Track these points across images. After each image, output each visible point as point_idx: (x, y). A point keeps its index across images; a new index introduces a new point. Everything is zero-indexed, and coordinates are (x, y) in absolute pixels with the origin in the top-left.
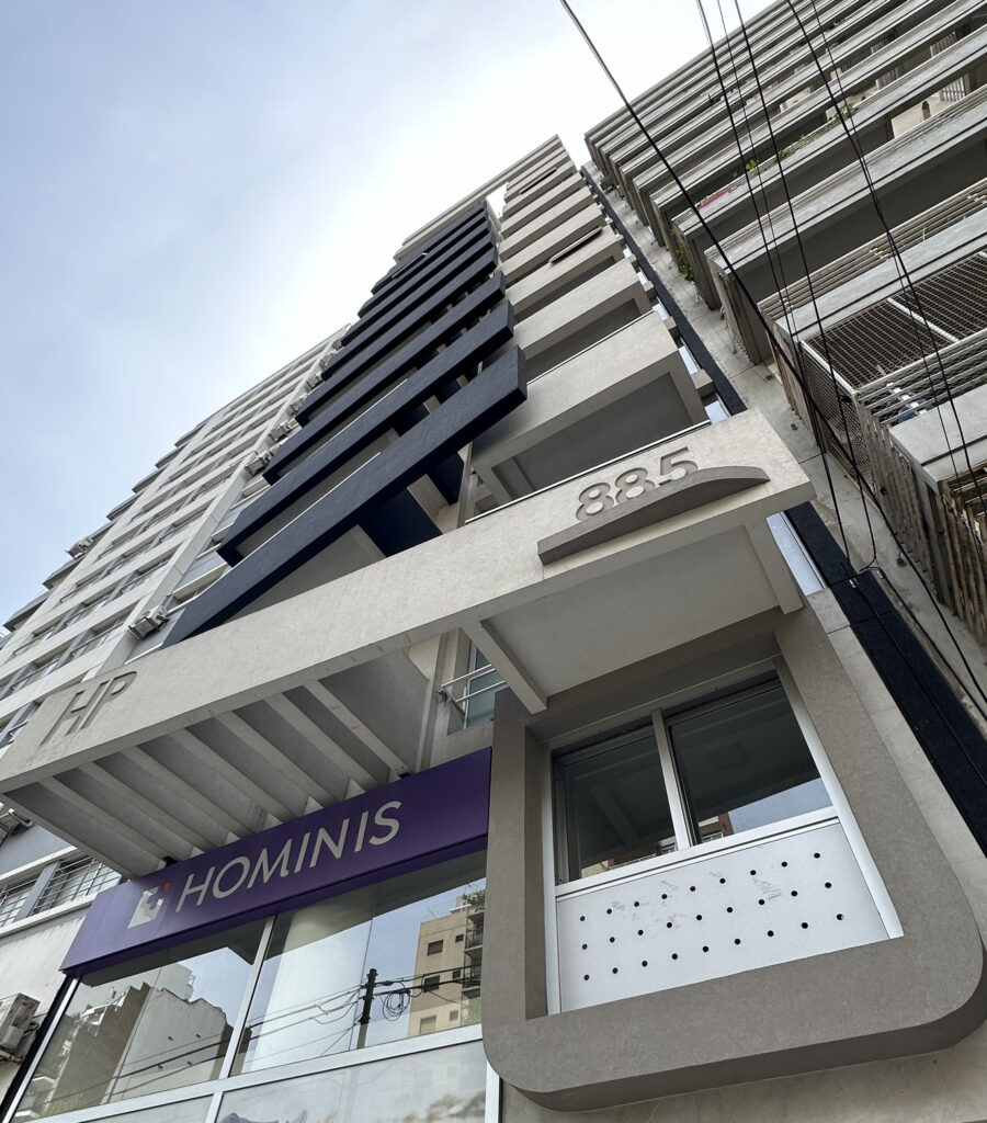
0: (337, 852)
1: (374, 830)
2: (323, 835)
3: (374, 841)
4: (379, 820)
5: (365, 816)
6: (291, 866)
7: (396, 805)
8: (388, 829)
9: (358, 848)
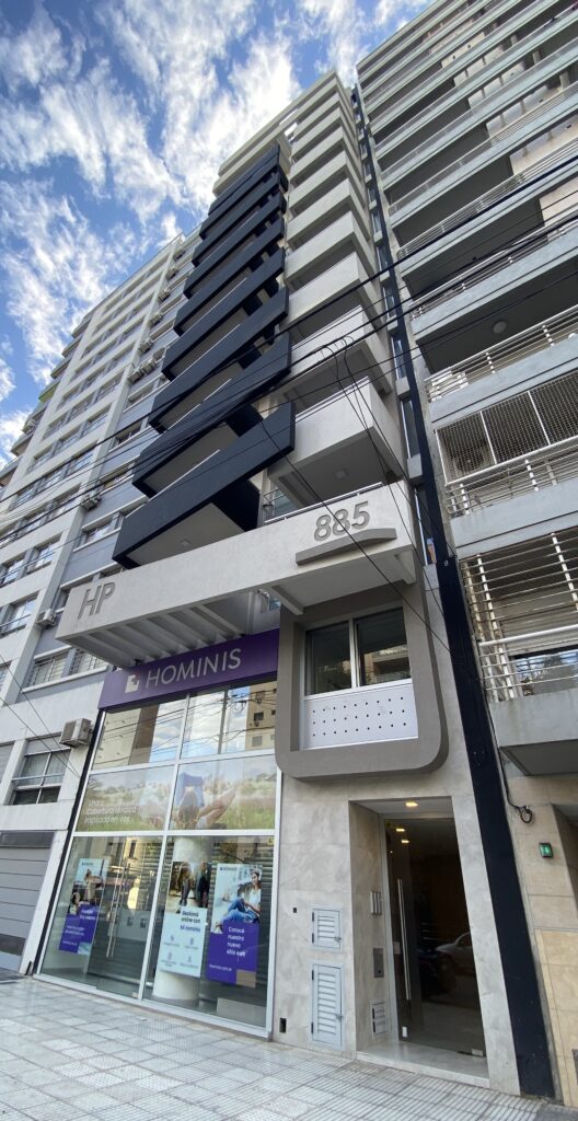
0: (215, 669)
1: (230, 662)
2: (207, 660)
3: (230, 667)
4: (232, 657)
5: (225, 654)
6: (195, 673)
7: (239, 650)
8: (235, 662)
9: (224, 669)
